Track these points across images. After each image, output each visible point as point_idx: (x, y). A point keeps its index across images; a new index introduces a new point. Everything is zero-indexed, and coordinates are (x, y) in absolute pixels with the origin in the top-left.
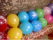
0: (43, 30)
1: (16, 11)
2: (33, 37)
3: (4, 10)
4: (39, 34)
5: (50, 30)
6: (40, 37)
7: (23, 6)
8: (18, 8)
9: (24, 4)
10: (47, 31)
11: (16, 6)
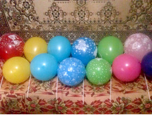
0: (96, 93)
1: (50, 33)
2: (53, 93)
4: (75, 96)
5: (121, 101)
6: (74, 105)
9: (65, 21)
10: (106, 101)
11: (47, 22)
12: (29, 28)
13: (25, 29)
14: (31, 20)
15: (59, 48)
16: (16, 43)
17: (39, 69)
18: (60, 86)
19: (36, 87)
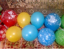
1: (31, 10)
3: (18, 6)
7: (41, 5)
8: (34, 7)
9: (42, 3)
11: (30, 3)
12: (19, 6)
13: (18, 7)
14: (21, 2)
15: (38, 20)
16: (13, 16)
17: (27, 35)
18: (39, 44)
19: (25, 44)
